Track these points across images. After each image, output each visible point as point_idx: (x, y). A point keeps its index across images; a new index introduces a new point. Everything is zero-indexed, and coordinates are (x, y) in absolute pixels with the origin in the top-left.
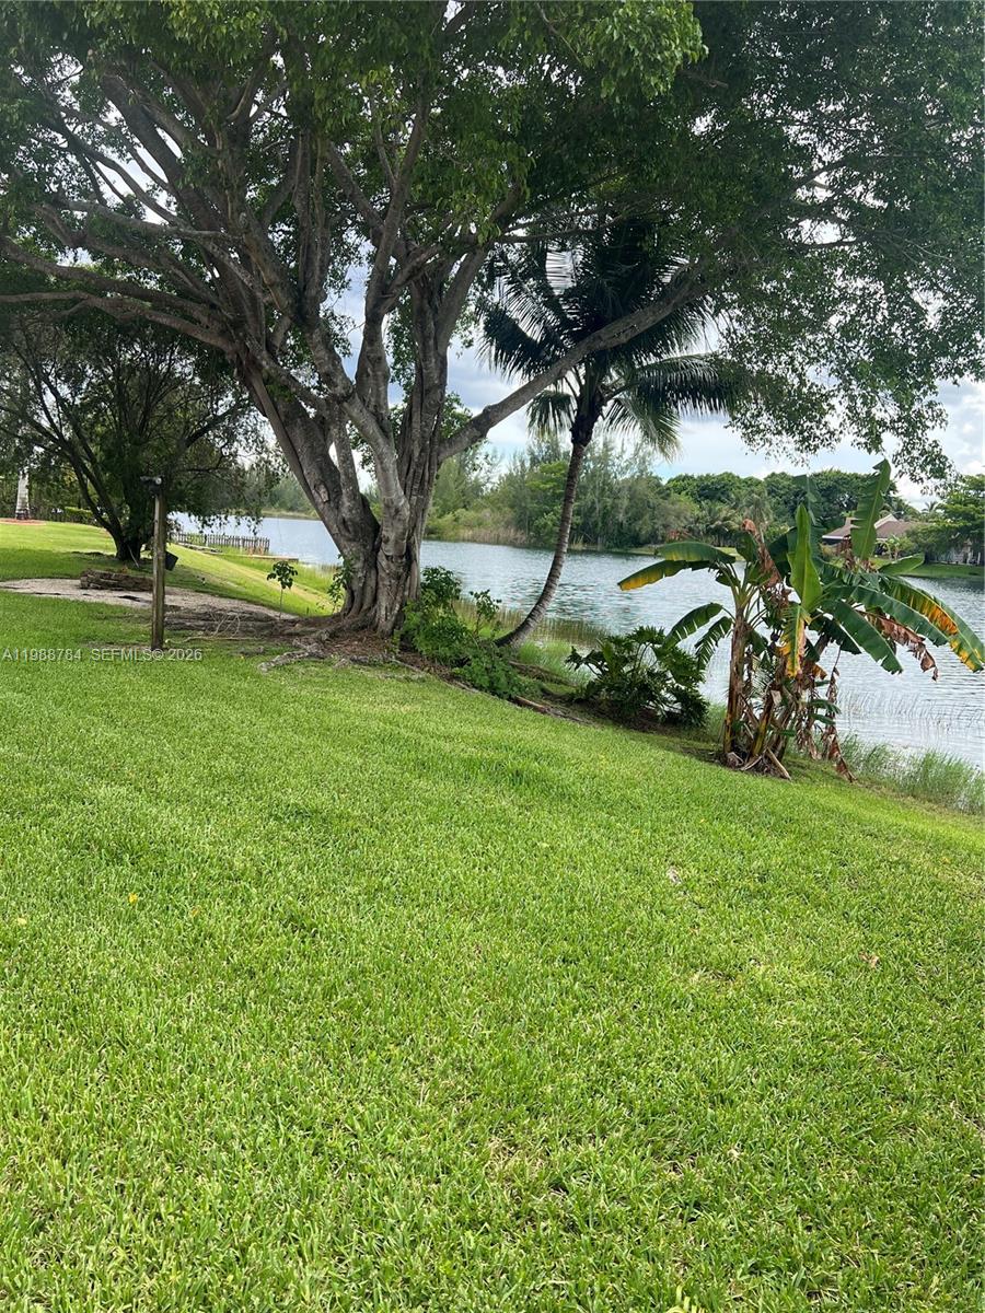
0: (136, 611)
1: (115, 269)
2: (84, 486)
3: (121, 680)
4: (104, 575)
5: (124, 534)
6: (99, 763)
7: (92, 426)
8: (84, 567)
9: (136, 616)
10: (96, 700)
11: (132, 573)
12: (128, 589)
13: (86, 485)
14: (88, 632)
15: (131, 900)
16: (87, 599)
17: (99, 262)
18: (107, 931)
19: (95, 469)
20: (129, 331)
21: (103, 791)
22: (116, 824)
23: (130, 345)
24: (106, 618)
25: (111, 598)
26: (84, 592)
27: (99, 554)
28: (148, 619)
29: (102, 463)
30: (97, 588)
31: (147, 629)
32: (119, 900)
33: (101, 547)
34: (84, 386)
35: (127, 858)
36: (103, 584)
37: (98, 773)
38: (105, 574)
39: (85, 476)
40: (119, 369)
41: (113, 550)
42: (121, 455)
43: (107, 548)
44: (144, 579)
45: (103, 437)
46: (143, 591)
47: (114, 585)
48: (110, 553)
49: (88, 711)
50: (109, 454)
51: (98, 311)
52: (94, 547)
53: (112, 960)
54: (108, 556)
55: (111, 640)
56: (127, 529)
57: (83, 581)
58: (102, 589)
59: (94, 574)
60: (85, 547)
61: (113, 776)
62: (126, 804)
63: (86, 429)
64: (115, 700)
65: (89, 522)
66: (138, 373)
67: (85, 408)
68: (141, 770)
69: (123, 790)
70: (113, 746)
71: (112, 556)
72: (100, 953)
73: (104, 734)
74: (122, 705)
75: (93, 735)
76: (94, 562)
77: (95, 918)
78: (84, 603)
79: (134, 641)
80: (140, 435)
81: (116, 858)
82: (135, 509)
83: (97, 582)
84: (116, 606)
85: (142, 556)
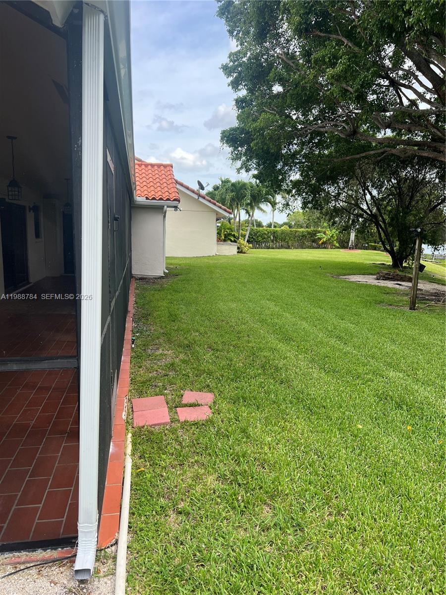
0: (402, 291)
1: (402, 135)
2: (380, 234)
3: (396, 322)
4: (386, 274)
5: (396, 255)
6: (389, 360)
7: (386, 207)
8: (378, 270)
9: (402, 293)
10: (386, 331)
11: (400, 273)
12: (398, 280)
13: (381, 234)
14: (381, 300)
15: (408, 429)
16: (379, 284)
17: (395, 134)
18: (397, 441)
19: (385, 226)
20: (405, 162)
21: (392, 374)
22: (399, 390)
23: (405, 169)
24: (388, 293)
25: (390, 284)
26: (378, 281)
27: (383, 264)
28: (407, 295)
29: (388, 223)
30: (383, 280)
31: (407, 299)
32: (402, 427)
33: (384, 261)
34: (383, 189)
35: (405, 407)
36: (386, 278)
37: (389, 365)
38: (388, 273)
39: (380, 230)
40: (400, 180)
41: (390, 262)
42: (398, 219)
43: (387, 262)
44: (405, 276)
45: (390, 212)
46: (404, 281)
47: (391, 278)
48: (388, 264)
49: (383, 335)
50: (392, 219)
51: (393, 155)
52: (381, 261)
53: (401, 455)
54: (388, 265)
55: (390, 303)
56: (397, 253)
57: (377, 276)
58: (386, 280)
59: (383, 273)
60: (378, 261)
61: (396, 367)
62: (402, 381)
63: (383, 209)
64: (394, 332)
65: (379, 250)
66: (408, 181)
67: (383, 199)
68: (409, 367)
69: (401, 375)
70: (395, 353)
71: (390, 265)
72: (395, 450)
73: (389, 347)
74: (398, 334)
75: (386, 347)
76: (381, 268)
77: (391, 433)
78: (378, 286)
79: (401, 305)
80: (407, 210)
81: (399, 406)
82: (402, 244)
83: (384, 277)
84: (393, 288)
85: (404, 265)
